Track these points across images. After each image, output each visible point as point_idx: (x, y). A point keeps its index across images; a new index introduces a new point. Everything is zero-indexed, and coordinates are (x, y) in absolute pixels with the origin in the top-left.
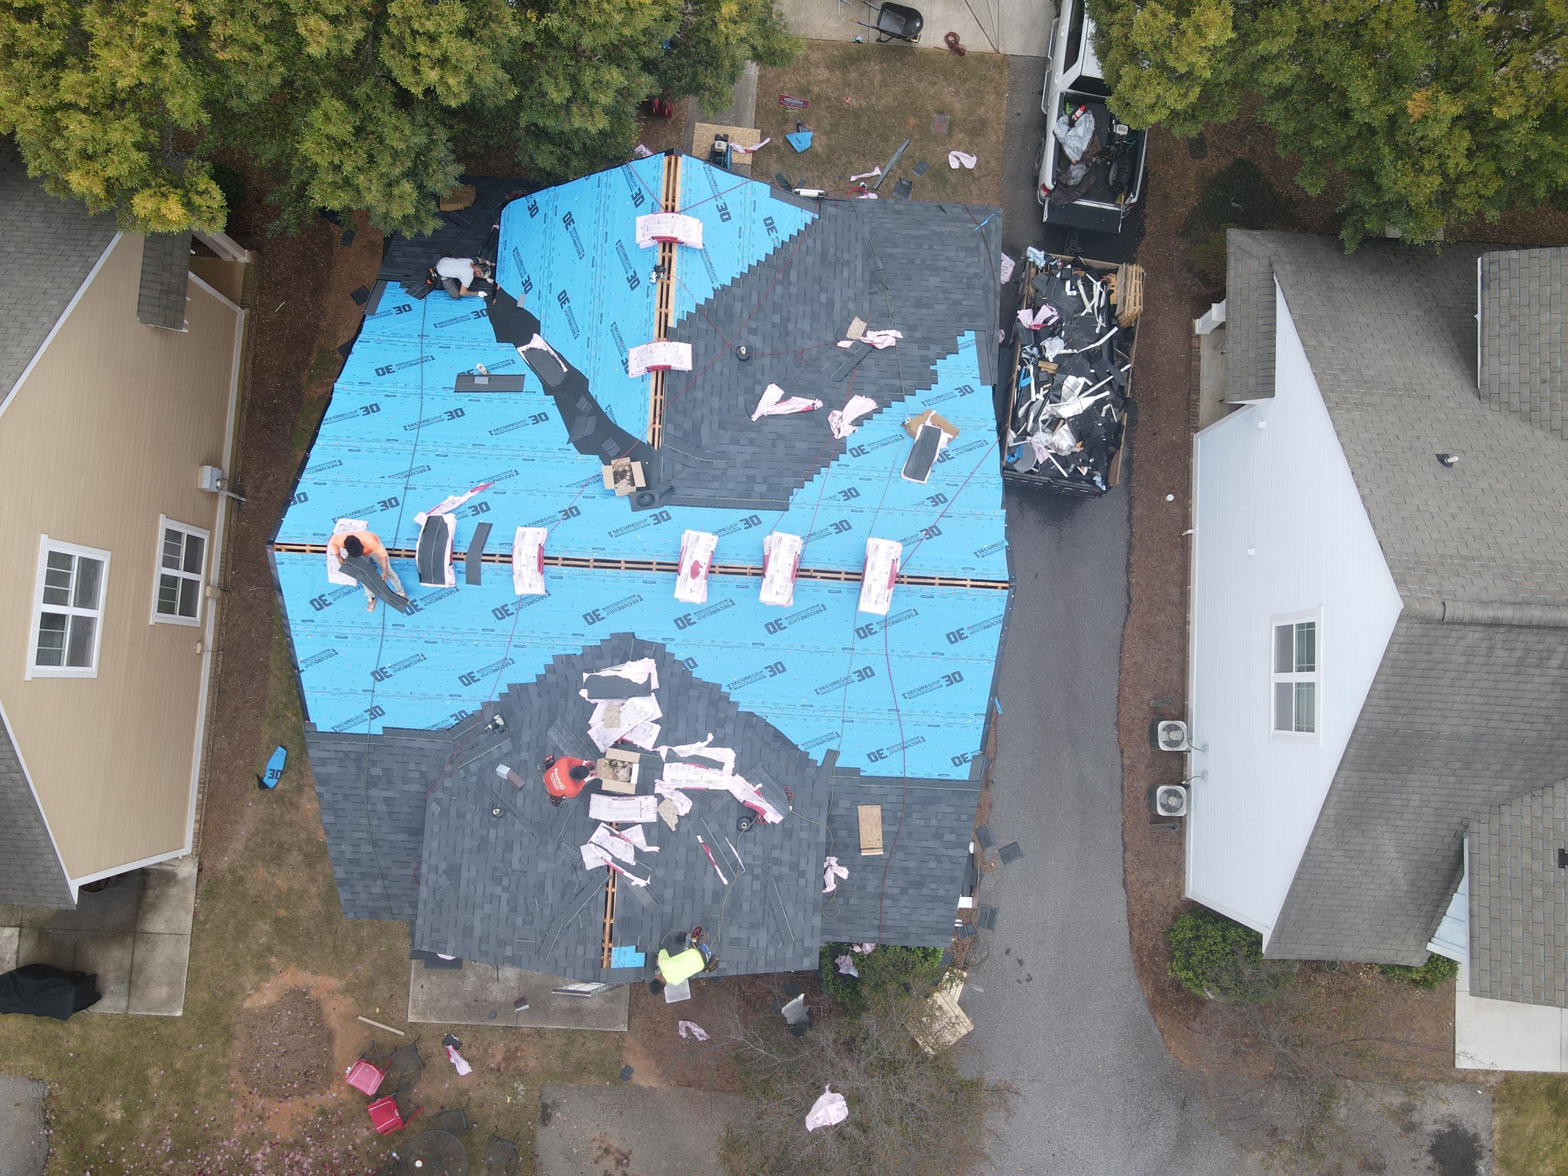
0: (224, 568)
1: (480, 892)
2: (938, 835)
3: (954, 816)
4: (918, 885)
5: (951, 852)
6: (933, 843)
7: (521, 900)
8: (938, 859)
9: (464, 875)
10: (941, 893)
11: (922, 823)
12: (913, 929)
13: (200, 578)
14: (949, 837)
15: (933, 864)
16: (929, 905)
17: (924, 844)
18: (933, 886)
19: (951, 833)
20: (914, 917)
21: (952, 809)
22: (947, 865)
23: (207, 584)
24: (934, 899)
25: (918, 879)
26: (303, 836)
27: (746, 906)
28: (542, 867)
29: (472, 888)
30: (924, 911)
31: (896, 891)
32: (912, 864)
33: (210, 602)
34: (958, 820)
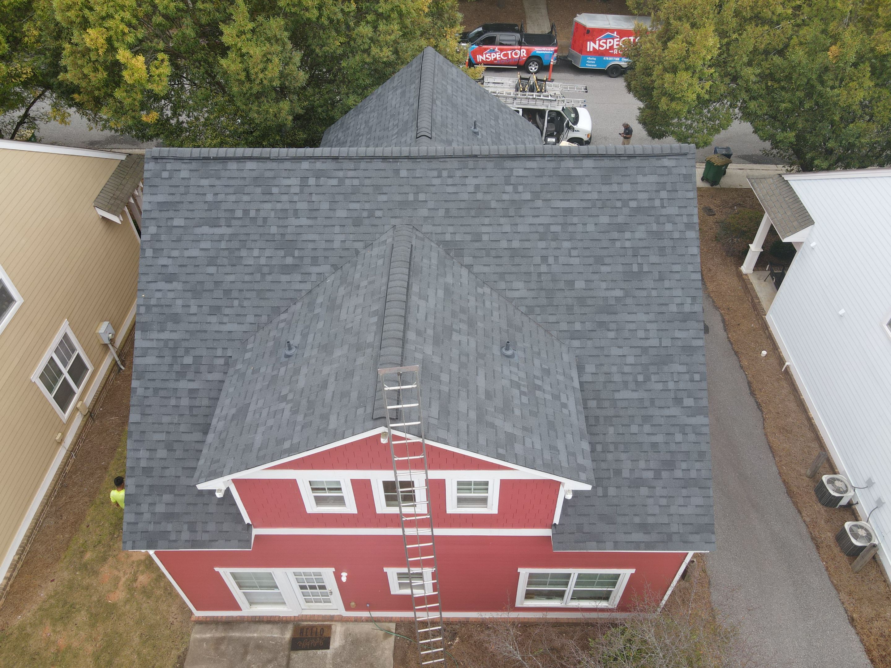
0: (97, 400)
2: (678, 401)
3: (687, 377)
4: (670, 465)
5: (693, 421)
6: (674, 411)
8: (683, 429)
9: (251, 409)
10: (693, 474)
11: (660, 386)
12: (674, 528)
13: (78, 391)
14: (689, 402)
15: (679, 437)
16: (684, 492)
17: (667, 412)
18: (684, 466)
19: (689, 397)
20: (673, 509)
21: (683, 369)
22: (692, 437)
23: (81, 398)
24: (687, 483)
25: (668, 457)
26: (95, 598)
27: (517, 412)
29: (257, 415)
30: (681, 501)
31: (650, 475)
32: (659, 439)
33: (78, 413)
34: (692, 381)
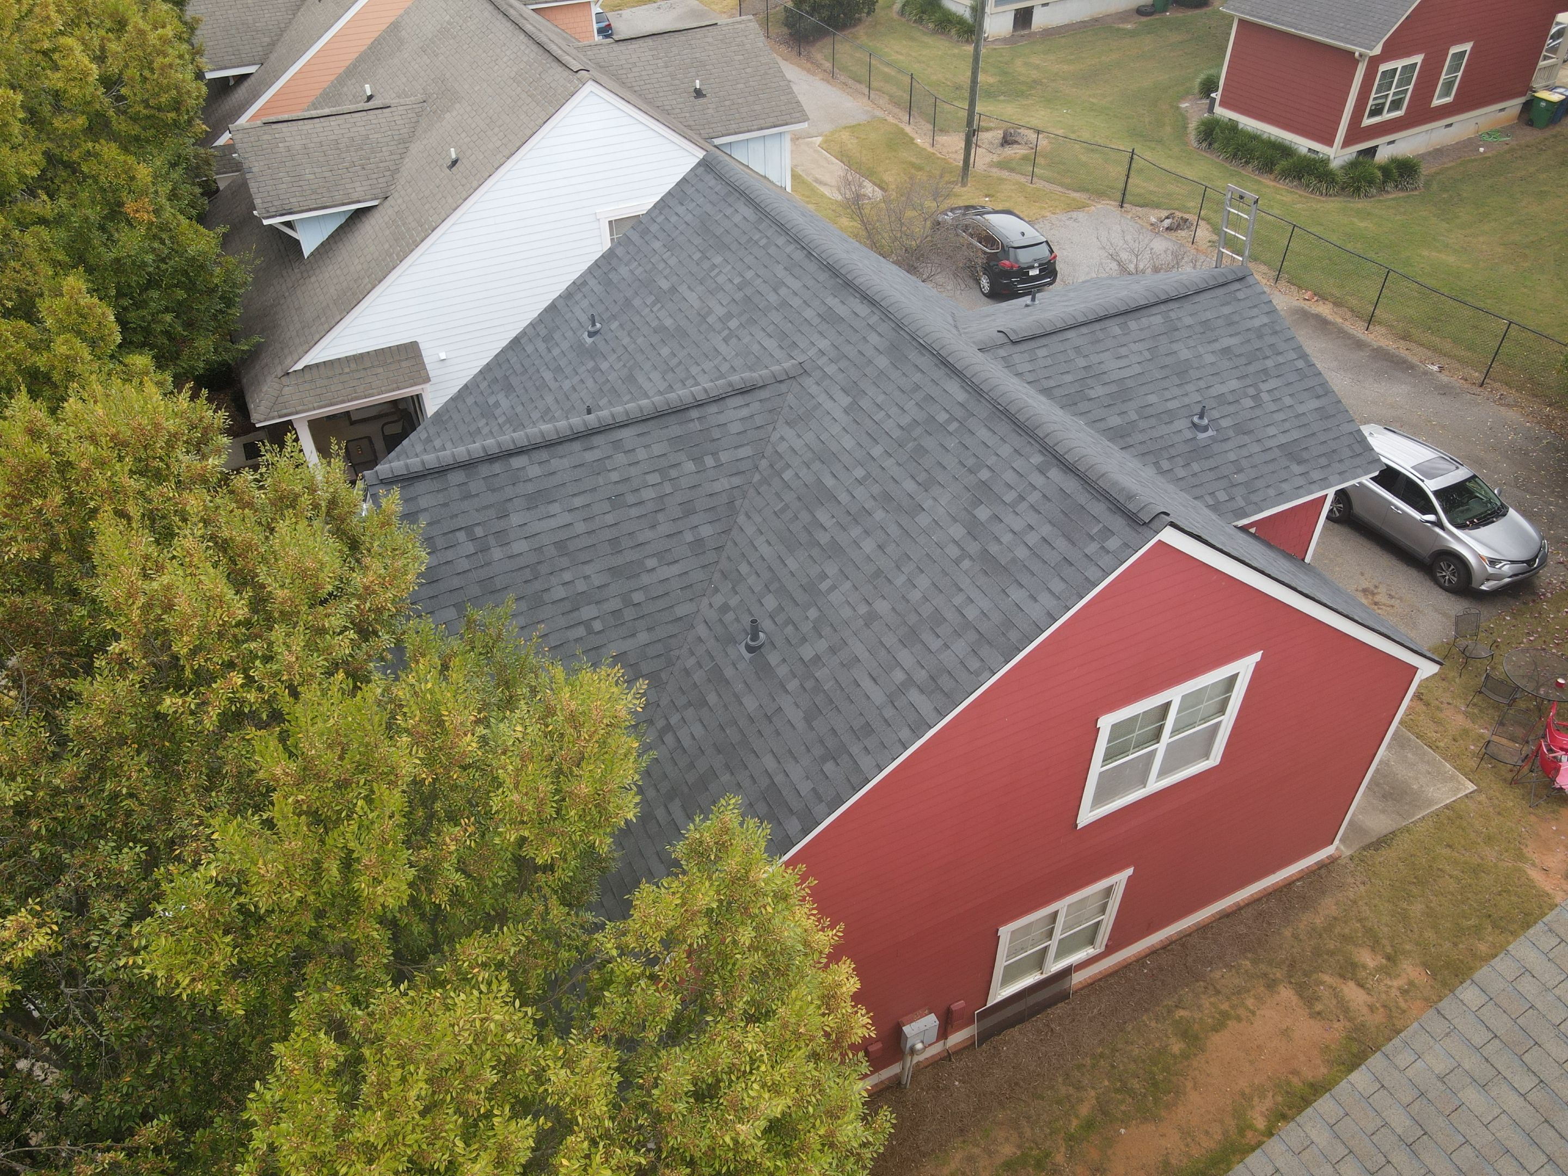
1: (1280, 416)
7: (1251, 369)
9: (1283, 439)
28: (1209, 359)
29: (1287, 425)
